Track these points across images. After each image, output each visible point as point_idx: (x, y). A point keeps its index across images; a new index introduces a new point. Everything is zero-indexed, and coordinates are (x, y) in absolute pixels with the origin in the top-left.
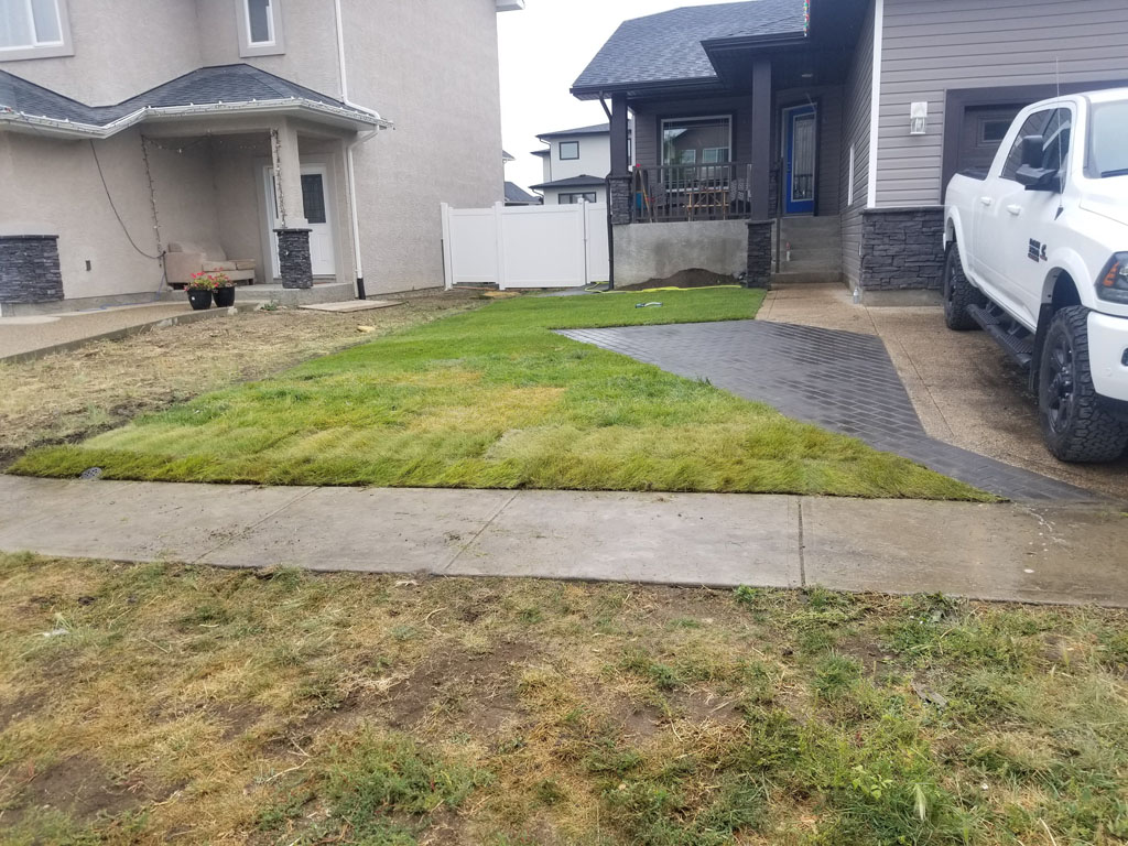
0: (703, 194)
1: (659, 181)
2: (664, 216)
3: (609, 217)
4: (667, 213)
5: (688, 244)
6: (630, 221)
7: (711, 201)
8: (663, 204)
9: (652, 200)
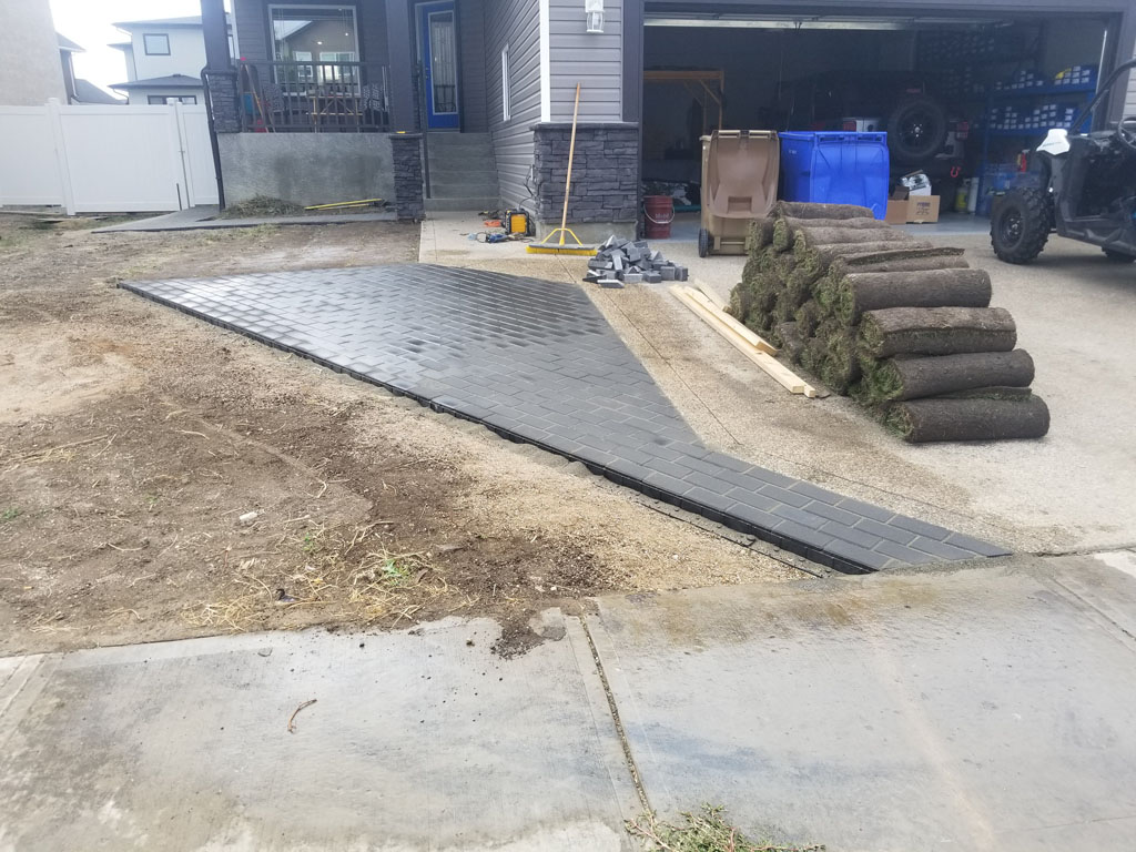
0: (330, 100)
1: (273, 81)
2: (283, 125)
3: (211, 123)
4: (287, 121)
5: (318, 160)
6: (239, 130)
7: (341, 109)
8: (281, 110)
9: (266, 105)
